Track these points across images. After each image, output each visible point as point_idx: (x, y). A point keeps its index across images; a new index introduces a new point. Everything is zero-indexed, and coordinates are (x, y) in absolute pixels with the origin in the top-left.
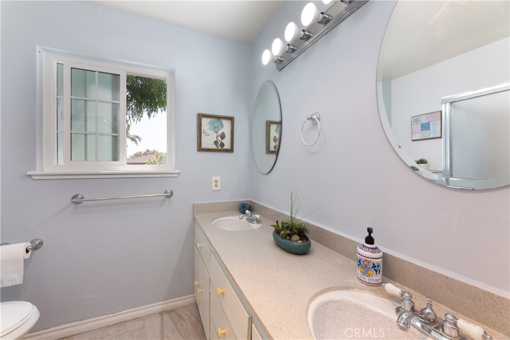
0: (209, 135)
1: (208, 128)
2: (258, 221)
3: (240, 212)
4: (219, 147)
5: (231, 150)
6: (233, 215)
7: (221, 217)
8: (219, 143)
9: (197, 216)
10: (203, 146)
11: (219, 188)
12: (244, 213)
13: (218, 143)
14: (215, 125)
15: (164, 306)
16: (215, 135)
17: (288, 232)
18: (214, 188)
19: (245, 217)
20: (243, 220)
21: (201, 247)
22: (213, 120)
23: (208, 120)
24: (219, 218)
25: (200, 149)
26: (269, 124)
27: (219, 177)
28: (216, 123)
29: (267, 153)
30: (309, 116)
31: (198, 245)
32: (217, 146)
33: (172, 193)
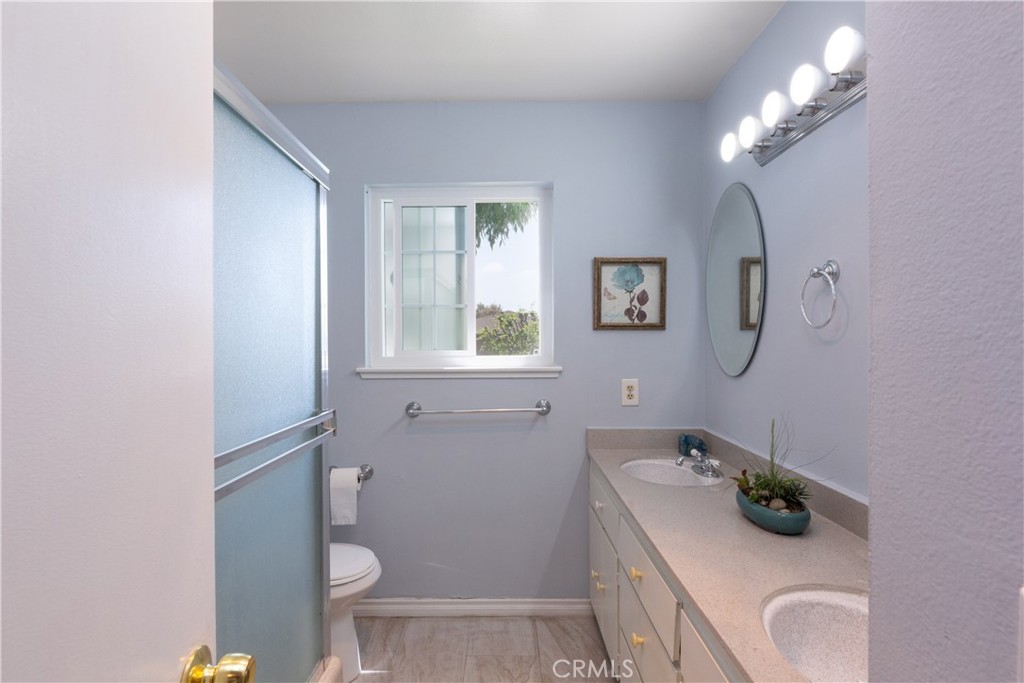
0: (615, 298)
1: (614, 285)
2: (716, 473)
3: (680, 452)
4: (636, 321)
5: (661, 326)
6: (662, 456)
7: (640, 458)
8: (636, 312)
9: (594, 453)
10: (605, 320)
11: (635, 401)
12: (687, 454)
13: (633, 312)
14: (628, 277)
15: (538, 607)
16: (627, 297)
17: (766, 493)
18: (626, 401)
19: (688, 464)
20: (683, 468)
21: (602, 508)
22: (623, 267)
23: (614, 269)
24: (635, 459)
25: (599, 325)
26: (746, 265)
27: (636, 380)
28: (631, 274)
29: (742, 329)
30: (816, 270)
31: (598, 504)
32: (631, 319)
33: (549, 407)
